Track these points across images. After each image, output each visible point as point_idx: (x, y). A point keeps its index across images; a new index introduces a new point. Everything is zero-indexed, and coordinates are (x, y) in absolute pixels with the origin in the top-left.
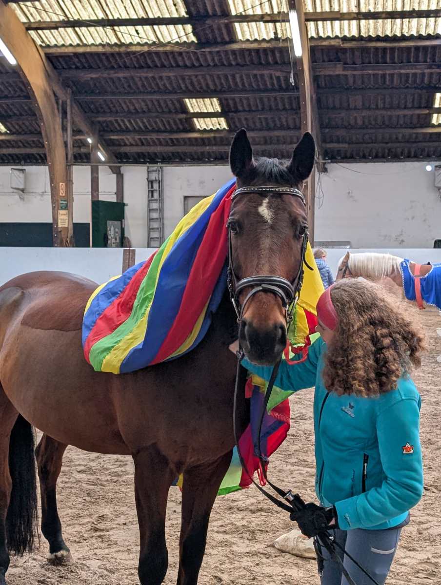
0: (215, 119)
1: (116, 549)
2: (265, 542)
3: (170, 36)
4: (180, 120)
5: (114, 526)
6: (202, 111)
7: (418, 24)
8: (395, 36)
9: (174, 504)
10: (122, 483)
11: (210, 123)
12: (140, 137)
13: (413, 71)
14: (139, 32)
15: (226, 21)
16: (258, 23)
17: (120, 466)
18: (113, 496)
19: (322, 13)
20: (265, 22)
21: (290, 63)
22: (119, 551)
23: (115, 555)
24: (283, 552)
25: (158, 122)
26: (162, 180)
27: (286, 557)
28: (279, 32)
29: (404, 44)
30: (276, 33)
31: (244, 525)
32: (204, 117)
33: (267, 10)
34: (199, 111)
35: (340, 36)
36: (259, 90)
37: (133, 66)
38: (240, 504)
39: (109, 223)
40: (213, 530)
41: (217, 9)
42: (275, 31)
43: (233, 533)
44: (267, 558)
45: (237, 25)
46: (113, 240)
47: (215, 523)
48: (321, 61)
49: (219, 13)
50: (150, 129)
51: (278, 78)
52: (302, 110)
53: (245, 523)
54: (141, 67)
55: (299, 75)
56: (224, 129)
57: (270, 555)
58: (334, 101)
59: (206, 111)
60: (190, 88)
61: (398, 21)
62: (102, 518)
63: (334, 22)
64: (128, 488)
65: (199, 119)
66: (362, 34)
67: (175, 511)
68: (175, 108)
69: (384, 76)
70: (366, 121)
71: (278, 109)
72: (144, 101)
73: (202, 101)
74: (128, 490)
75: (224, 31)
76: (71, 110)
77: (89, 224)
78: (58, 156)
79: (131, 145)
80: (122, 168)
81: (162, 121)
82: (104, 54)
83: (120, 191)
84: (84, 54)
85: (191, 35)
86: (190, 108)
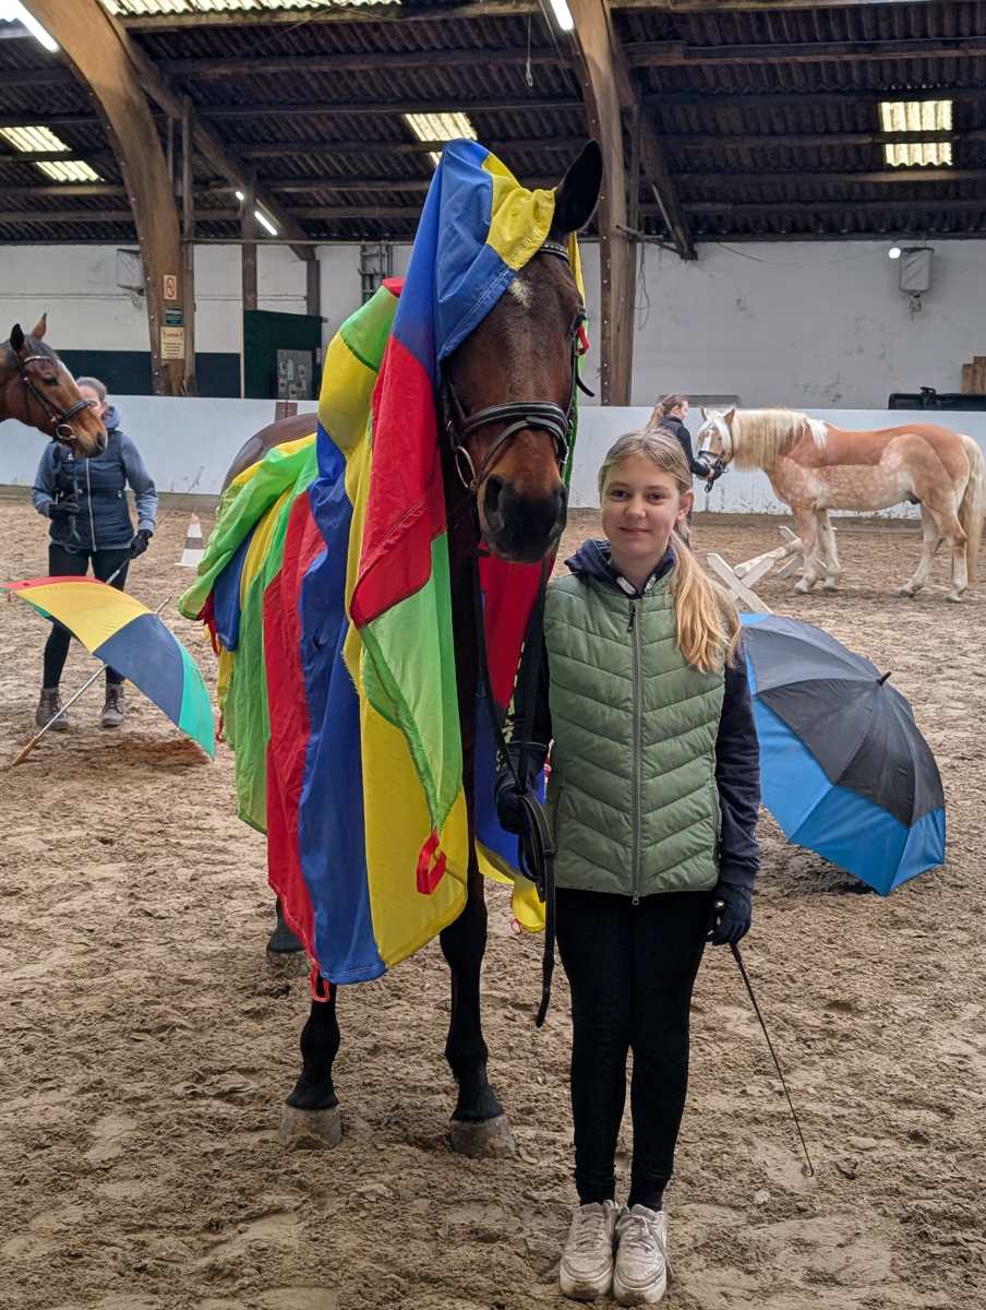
4: (406, 155)
6: (441, 139)
34: (437, 139)
39: (283, 353)
46: (292, 387)
50: (355, 172)
58: (687, 119)
59: (446, 138)
68: (393, 135)
70: (758, 158)
73: (437, 119)
76: (191, 136)
77: (238, 355)
78: (161, 223)
79: (328, 204)
80: (318, 252)
81: (372, 158)
82: (236, 28)
83: (313, 296)
84: (200, 29)
86: (419, 132)
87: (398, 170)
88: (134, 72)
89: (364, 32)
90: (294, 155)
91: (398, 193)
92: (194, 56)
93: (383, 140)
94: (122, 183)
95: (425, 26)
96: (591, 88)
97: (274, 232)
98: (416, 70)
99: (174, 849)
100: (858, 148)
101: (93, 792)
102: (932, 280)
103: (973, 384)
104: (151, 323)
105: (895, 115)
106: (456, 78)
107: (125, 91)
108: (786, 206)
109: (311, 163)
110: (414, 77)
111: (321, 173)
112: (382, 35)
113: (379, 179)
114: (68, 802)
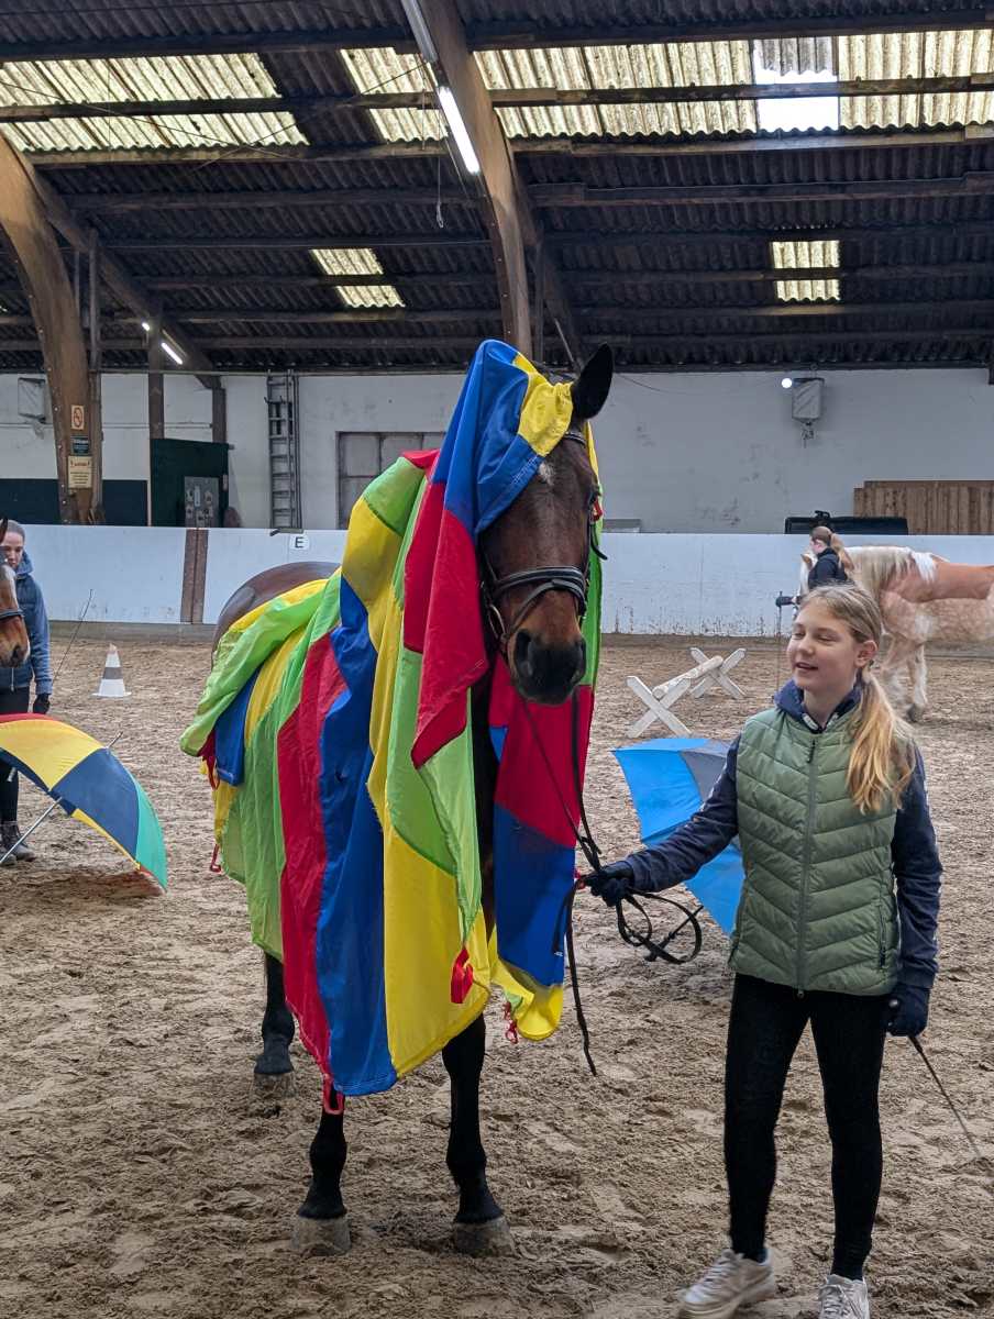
0: (377, 287)
4: (312, 288)
6: (349, 273)
11: (368, 295)
19: (525, 90)
25: (275, 292)
26: (296, 402)
32: (356, 285)
34: (344, 273)
39: (190, 480)
41: (332, 84)
46: (199, 513)
48: (545, 180)
49: (336, 91)
50: (262, 305)
54: (219, 191)
56: (398, 305)
58: (587, 256)
59: (354, 273)
60: (316, 228)
61: (669, 106)
65: (347, 287)
68: (300, 268)
70: (656, 293)
72: (238, 253)
75: (355, 125)
76: (98, 268)
77: (145, 482)
78: (69, 353)
79: (234, 335)
80: (223, 379)
81: (280, 291)
82: (145, 166)
83: (219, 422)
84: (109, 166)
85: (295, 129)
86: (325, 266)
87: (305, 302)
88: (40, 205)
89: (273, 171)
90: (201, 287)
91: (304, 324)
92: (102, 192)
93: (290, 273)
94: (28, 313)
95: (333, 166)
96: (496, 227)
97: (179, 361)
98: (323, 208)
99: (143, 979)
100: (750, 284)
101: (52, 927)
102: (823, 409)
103: (865, 507)
104: (59, 453)
105: (785, 254)
106: (362, 216)
107: (33, 225)
108: (682, 339)
109: (217, 294)
110: (322, 214)
111: (227, 305)
112: (290, 172)
113: (286, 311)
114: (29, 937)
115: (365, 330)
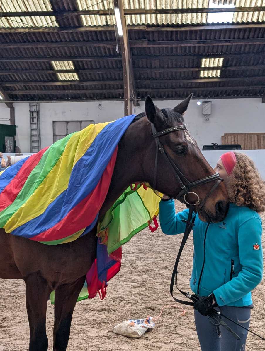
0: (71, 74)
1: (15, 338)
2: (107, 329)
3: (42, 23)
4: (49, 74)
5: (13, 324)
6: (63, 69)
7: (191, 17)
8: (178, 24)
9: (50, 308)
10: (17, 297)
11: (68, 76)
12: (24, 85)
13: (189, 45)
14: (23, 20)
15: (76, 14)
16: (95, 15)
17: (16, 286)
18: (12, 305)
19: (134, 10)
20: (100, 15)
21: (116, 40)
22: (16, 339)
23: (13, 342)
24: (119, 335)
25: (36, 75)
26: (39, 111)
27: (120, 338)
28: (109, 21)
29: (183, 29)
30: (107, 22)
31: (94, 320)
32: (64, 73)
33: (101, 8)
34: (61, 69)
35: (145, 24)
36: (97, 56)
37: (19, 41)
38: (91, 307)
39: (6, 138)
40: (75, 324)
41: (71, 6)
42: (106, 20)
43: (87, 324)
44: (109, 339)
45: (83, 16)
46: (9, 149)
47: (76, 319)
48: (134, 38)
49: (72, 9)
50: (31, 80)
51: (109, 49)
52: (124, 68)
53: (94, 318)
54: (25, 42)
55: (121, 47)
56: (77, 80)
57: (110, 337)
58: (142, 63)
59: (65, 69)
60: (55, 54)
61: (180, 15)
62: (5, 319)
63: (141, 15)
64: (21, 300)
65: (61, 74)
66: (158, 23)
67: (51, 313)
68: (46, 67)
69: (172, 48)
70: (162, 75)
71: (109, 68)
72: (27, 62)
73: (63, 63)
74: (21, 301)
79: (19, 90)
80: (14, 105)
81: (38, 75)
83: (13, 118)
85: (55, 22)
86: (55, 67)
87: (46, 78)
91: (44, 86)
93: (43, 69)
98: (59, 47)
105: (206, 62)
106: (71, 50)
109: (16, 77)
110: (58, 50)
111: (19, 80)
112: (50, 36)
113: (39, 81)
115: (64, 88)
